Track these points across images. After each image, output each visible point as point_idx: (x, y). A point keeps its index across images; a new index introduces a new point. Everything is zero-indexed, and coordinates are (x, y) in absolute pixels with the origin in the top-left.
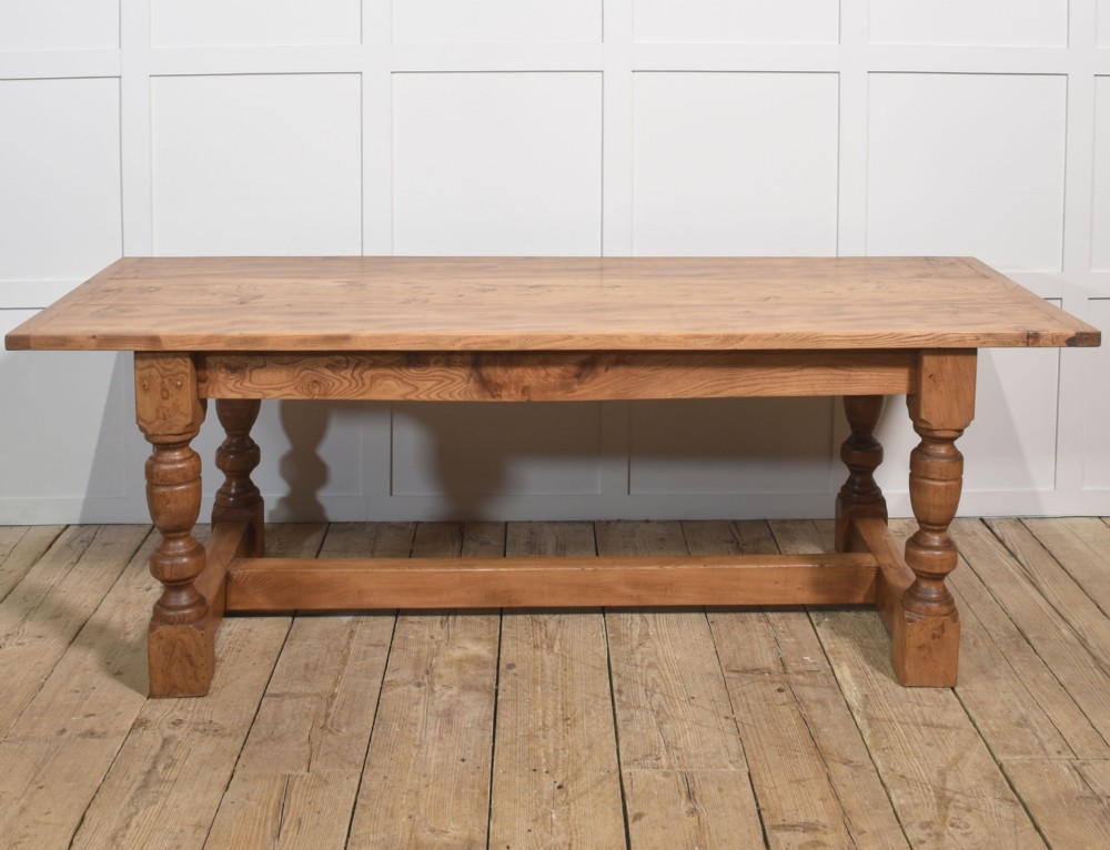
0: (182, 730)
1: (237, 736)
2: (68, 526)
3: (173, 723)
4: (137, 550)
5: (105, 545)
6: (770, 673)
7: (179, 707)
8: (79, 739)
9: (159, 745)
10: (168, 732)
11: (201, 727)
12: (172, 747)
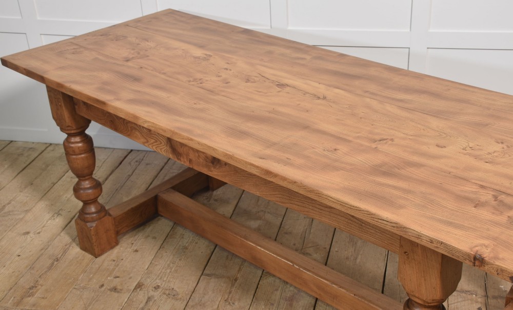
0: (158, 293)
1: (184, 300)
2: (132, 150)
3: (155, 288)
4: (161, 169)
5: (147, 164)
6: (476, 295)
7: (160, 277)
8: (109, 292)
9: (145, 302)
10: (151, 293)
11: (167, 292)
12: (151, 303)
